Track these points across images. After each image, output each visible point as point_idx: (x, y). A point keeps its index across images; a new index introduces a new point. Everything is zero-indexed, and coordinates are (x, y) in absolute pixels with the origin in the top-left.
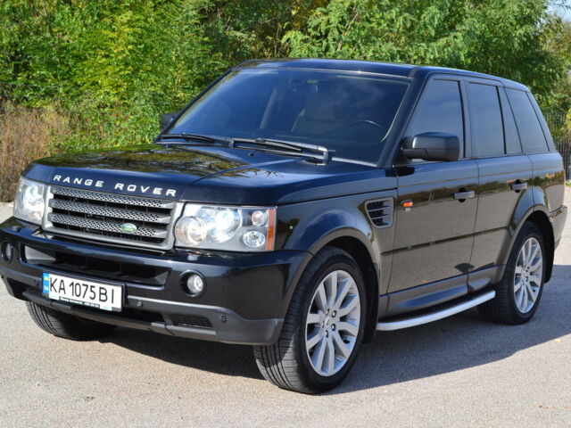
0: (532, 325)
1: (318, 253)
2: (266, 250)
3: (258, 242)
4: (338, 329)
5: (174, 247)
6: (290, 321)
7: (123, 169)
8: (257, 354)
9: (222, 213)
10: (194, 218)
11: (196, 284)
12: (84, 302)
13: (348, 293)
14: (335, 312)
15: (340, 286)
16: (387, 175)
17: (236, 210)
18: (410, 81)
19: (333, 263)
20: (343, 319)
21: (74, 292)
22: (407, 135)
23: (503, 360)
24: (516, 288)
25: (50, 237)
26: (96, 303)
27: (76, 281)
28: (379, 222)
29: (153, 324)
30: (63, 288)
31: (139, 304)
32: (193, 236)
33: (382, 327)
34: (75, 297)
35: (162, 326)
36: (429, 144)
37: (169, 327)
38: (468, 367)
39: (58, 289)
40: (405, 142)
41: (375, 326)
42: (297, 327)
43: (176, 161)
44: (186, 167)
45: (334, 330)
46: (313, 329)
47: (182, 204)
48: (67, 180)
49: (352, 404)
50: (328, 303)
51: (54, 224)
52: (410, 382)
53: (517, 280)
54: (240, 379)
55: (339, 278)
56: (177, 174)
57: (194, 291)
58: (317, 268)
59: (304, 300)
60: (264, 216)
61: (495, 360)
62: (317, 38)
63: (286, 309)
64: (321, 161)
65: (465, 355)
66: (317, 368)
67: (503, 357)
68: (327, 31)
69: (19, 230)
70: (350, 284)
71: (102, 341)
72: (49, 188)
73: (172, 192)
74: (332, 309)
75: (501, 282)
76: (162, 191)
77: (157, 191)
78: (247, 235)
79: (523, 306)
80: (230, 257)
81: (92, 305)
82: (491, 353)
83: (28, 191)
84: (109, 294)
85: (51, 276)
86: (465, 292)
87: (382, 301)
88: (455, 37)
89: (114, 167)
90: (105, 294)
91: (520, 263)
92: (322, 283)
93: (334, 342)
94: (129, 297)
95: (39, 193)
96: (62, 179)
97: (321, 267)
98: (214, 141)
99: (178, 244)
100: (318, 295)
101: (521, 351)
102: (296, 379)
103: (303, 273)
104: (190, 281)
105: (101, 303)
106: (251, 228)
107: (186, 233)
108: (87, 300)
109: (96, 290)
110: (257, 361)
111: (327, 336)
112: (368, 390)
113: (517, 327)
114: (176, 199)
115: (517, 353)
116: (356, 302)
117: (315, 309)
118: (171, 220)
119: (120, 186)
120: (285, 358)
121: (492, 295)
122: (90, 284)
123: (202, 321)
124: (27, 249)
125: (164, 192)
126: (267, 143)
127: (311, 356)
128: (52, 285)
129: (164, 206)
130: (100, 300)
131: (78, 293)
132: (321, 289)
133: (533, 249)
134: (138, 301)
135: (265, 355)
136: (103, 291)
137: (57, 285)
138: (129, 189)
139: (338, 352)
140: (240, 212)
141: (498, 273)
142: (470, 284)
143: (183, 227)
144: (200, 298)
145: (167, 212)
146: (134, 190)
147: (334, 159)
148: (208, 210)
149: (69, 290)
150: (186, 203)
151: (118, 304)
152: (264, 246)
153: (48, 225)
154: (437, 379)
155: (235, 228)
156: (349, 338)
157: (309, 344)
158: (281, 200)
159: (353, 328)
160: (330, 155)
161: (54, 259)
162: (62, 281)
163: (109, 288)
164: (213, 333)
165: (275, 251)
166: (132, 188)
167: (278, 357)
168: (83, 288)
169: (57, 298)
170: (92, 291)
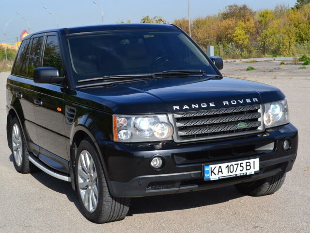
5: (265, 129)
12: (236, 175)
26: (244, 171)
27: (229, 164)
30: (220, 171)
34: (230, 174)
39: (216, 173)
48: (186, 107)
73: (256, 100)
77: (249, 101)
81: (242, 174)
85: (210, 166)
90: (250, 165)
96: (180, 108)
105: (247, 172)
108: (238, 173)
109: (244, 165)
122: (239, 162)
128: (212, 172)
129: (256, 108)
130: (247, 170)
131: (232, 171)
137: (216, 171)
138: (232, 103)
145: (256, 111)
146: (236, 103)
151: (257, 169)
162: (220, 167)
163: (251, 161)
166: (234, 102)
168: (235, 167)
169: (218, 179)
170: (241, 166)
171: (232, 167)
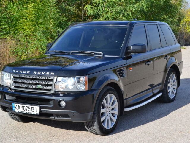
0: (175, 102)
1: (103, 89)
2: (85, 90)
3: (83, 88)
4: (111, 113)
5: (55, 92)
6: (95, 113)
7: (35, 66)
8: (85, 124)
9: (70, 79)
10: (61, 81)
11: (63, 104)
12: (27, 112)
13: (114, 101)
14: (110, 107)
15: (110, 99)
16: (123, 60)
17: (74, 78)
18: (128, 27)
19: (108, 92)
20: (113, 109)
21: (23, 109)
22: (129, 45)
23: (166, 117)
24: (168, 91)
25: (13, 91)
26: (31, 112)
27: (23, 105)
28: (122, 76)
29: (50, 117)
30: (19, 108)
31: (45, 112)
32: (61, 88)
33: (126, 110)
34: (23, 111)
35: (53, 118)
36: (136, 48)
37: (55, 118)
38: (155, 120)
39: (18, 108)
40: (128, 48)
41: (123, 110)
42: (98, 114)
43: (53, 61)
44: (56, 63)
45: (110, 113)
46: (103, 114)
47: (56, 77)
48: (18, 71)
49: (118, 138)
50: (107, 105)
51: (14, 86)
52: (136, 127)
53: (169, 88)
54: (80, 132)
55: (110, 96)
56: (54, 66)
57: (63, 106)
58: (102, 94)
59: (99, 105)
60: (83, 79)
61: (164, 116)
62: (96, 6)
63: (94, 108)
64: (101, 57)
65: (153, 116)
66: (105, 127)
67: (166, 115)
68: (99, 4)
69: (3, 89)
70: (114, 98)
71: (34, 122)
72: (12, 74)
73: (53, 74)
74: (109, 107)
75: (164, 89)
76: (49, 74)
77: (48, 73)
78: (79, 86)
79: (171, 96)
80: (74, 94)
81: (29, 113)
82: (162, 114)
83: (5, 76)
84: (35, 109)
85: (15, 104)
86: (152, 94)
87: (125, 101)
88: (142, 2)
89: (33, 65)
90: (33, 109)
91: (169, 82)
92: (105, 99)
93: (110, 117)
94: (41, 109)
95: (8, 76)
96: (16, 71)
97: (104, 94)
98: (65, 53)
99: (56, 91)
100: (104, 103)
101: (172, 113)
102: (99, 131)
103: (98, 96)
104: (61, 103)
105: (32, 112)
106: (80, 83)
107: (58, 86)
108: (28, 111)
109: (30, 108)
110: (85, 126)
111: (108, 116)
112: (123, 132)
113: (170, 103)
114: (54, 76)
115: (171, 113)
116: (116, 103)
117: (103, 108)
118: (53, 83)
119: (35, 73)
120: (94, 125)
121: (161, 94)
122: (28, 106)
123: (66, 115)
124: (6, 95)
125: (50, 74)
126: (82, 52)
127: (103, 123)
128: (16, 107)
129: (50, 78)
132: (104, 101)
133: (173, 77)
134: (44, 110)
135: (88, 125)
136: (33, 108)
137: (17, 107)
138: (38, 73)
139: (112, 120)
140: (75, 78)
141: (162, 86)
142: (153, 91)
143: (57, 85)
144: (65, 108)
145: (52, 80)
146: (40, 74)
147: (105, 56)
148: (65, 79)
149: (21, 108)
150: (57, 77)
151: (38, 112)
152: (85, 89)
153: (12, 87)
154: (145, 126)
155: (74, 84)
156: (115, 115)
157: (102, 119)
158: (89, 73)
159: (116, 112)
160: (104, 55)
161: (15, 98)
162: (19, 106)
163: (35, 107)
164: (70, 119)
165: (88, 90)
166: (39, 73)
167: (92, 125)
168: (26, 108)
169: (18, 112)
170: (29, 108)
171: (24, 107)
